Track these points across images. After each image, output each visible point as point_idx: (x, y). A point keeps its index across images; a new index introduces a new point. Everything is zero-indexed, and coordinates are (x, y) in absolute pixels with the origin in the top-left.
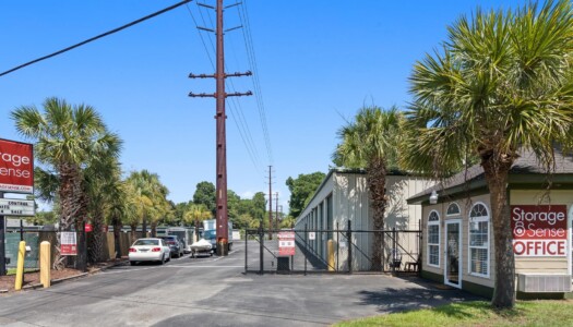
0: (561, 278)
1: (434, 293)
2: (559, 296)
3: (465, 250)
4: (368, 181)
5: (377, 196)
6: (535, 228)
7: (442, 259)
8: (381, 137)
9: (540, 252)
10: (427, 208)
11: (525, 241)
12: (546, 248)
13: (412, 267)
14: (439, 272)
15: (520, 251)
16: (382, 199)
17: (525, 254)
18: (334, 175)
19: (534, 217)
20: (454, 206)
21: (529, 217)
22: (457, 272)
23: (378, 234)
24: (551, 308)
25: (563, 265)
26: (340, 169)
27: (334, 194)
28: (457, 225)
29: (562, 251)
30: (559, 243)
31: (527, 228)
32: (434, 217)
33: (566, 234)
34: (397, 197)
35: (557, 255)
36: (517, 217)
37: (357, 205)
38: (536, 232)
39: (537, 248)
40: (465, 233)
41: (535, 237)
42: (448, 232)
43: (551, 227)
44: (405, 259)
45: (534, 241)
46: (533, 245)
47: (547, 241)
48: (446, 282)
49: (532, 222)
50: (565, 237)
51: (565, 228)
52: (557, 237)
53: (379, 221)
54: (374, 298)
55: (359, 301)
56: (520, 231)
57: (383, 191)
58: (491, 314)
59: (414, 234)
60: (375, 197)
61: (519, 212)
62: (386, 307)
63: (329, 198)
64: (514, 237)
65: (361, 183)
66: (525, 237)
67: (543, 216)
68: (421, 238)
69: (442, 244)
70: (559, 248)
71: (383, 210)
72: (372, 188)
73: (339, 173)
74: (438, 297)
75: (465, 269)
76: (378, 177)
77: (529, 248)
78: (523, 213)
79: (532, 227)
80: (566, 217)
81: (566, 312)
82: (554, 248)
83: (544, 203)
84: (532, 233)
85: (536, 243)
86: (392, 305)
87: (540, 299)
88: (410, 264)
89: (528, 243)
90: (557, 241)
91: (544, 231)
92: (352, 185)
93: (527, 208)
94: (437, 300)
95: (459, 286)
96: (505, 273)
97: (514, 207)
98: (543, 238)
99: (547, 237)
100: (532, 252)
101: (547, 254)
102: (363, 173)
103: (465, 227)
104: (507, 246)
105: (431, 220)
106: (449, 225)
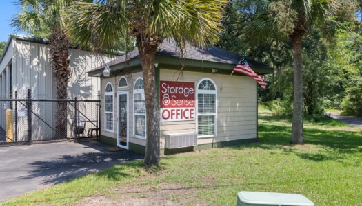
0: (191, 135)
1: (105, 156)
2: (190, 149)
3: (131, 117)
4: (51, 51)
5: (60, 67)
6: (176, 99)
7: (115, 125)
8: (62, 10)
9: (179, 116)
10: (104, 80)
11: (170, 109)
12: (183, 114)
13: (94, 132)
14: (112, 136)
15: (166, 117)
16: (65, 70)
17: (170, 119)
18: (14, 41)
19: (175, 91)
20: (123, 79)
21: (172, 90)
22: (125, 136)
23: (62, 103)
24: (184, 160)
25: (193, 126)
26: (21, 36)
27: (14, 61)
28: (126, 95)
29: (192, 115)
30: (191, 110)
31: (171, 99)
32: (109, 89)
33: (194, 103)
34: (80, 68)
35: (189, 119)
36: (164, 90)
37: (40, 74)
38: (176, 102)
39: (177, 114)
40: (131, 102)
41: (176, 106)
42: (120, 102)
43: (186, 98)
44: (89, 126)
45: (175, 109)
46: (174, 112)
47: (184, 109)
48: (118, 145)
49: (174, 94)
50: (194, 106)
51: (194, 99)
52: (189, 106)
53: (62, 91)
54: (44, 169)
55: (25, 175)
56: (166, 101)
57: (66, 63)
58: (142, 171)
59: (94, 103)
60: (58, 67)
61: (166, 86)
62: (54, 177)
63: (10, 65)
64: (162, 106)
65: (44, 53)
66: (169, 106)
67: (181, 90)
68: (100, 107)
69: (115, 112)
70: (191, 113)
71: (66, 81)
72: (55, 58)
73: (18, 40)
74: (108, 159)
75: (131, 132)
76: (62, 49)
77: (173, 114)
78: (168, 87)
79: (174, 98)
80: (194, 91)
81: (192, 162)
82: (187, 114)
83: (179, 81)
84: (174, 103)
85: (177, 110)
86: (61, 175)
87: (179, 152)
88: (92, 130)
89: (172, 111)
90: (189, 108)
91: (181, 101)
92: (34, 54)
93: (171, 84)
94: (107, 162)
95: (127, 147)
96: (153, 135)
97: (162, 82)
98: (181, 106)
99: (184, 106)
100: (174, 117)
101: (184, 119)
102: (47, 43)
103: (131, 97)
104: (155, 113)
105: (107, 91)
106: (120, 96)
